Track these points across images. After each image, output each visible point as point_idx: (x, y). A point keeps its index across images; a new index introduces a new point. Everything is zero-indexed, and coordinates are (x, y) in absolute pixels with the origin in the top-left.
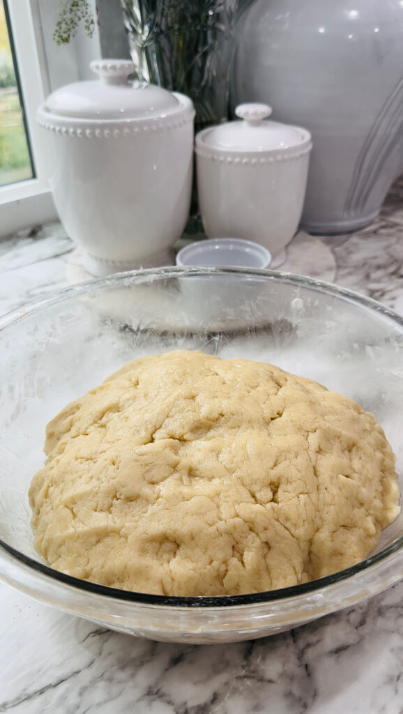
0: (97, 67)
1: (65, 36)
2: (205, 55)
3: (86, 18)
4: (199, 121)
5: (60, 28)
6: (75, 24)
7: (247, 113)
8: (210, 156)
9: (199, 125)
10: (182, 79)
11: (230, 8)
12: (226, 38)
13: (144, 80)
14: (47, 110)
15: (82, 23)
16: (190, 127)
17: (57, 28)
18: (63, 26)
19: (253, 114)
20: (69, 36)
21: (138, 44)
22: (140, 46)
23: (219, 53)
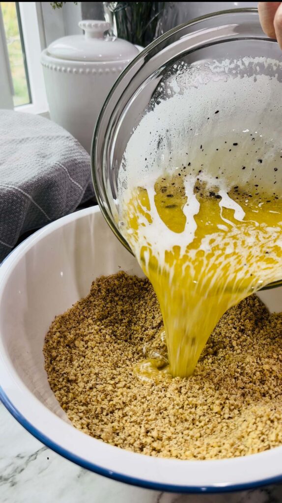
0: (84, 25)
1: (59, 3)
2: (156, 19)
10: (139, 36)
13: (113, 35)
21: (110, 9)
22: (112, 11)
23: (166, 17)
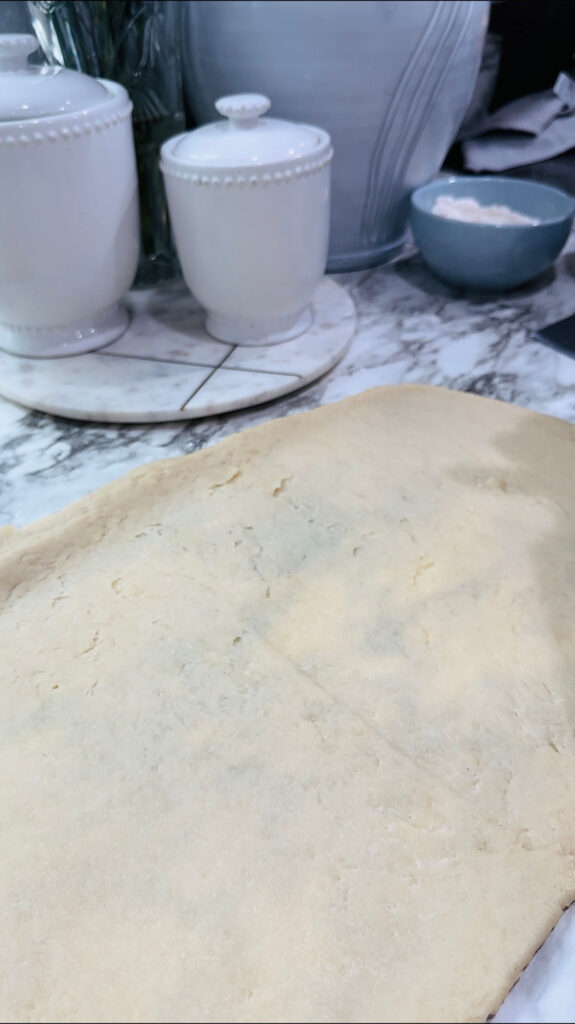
2: (141, 20)
7: (232, 110)
13: (57, 63)
19: (241, 111)
22: (45, 12)
23: (161, 18)
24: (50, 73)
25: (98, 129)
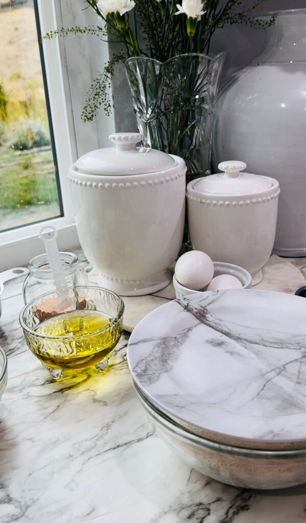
0: (114, 138)
1: (90, 116)
2: (193, 127)
3: (105, 103)
4: (189, 173)
5: (86, 111)
6: (97, 107)
7: (227, 168)
8: (199, 200)
9: (190, 177)
10: (176, 144)
11: (212, 92)
12: (210, 114)
13: (148, 146)
14: (76, 169)
15: (102, 107)
16: (183, 179)
17: (84, 111)
18: (88, 109)
19: (232, 168)
20: (92, 116)
21: (143, 120)
22: (145, 121)
23: (204, 125)
24: (144, 151)
25: (167, 181)
